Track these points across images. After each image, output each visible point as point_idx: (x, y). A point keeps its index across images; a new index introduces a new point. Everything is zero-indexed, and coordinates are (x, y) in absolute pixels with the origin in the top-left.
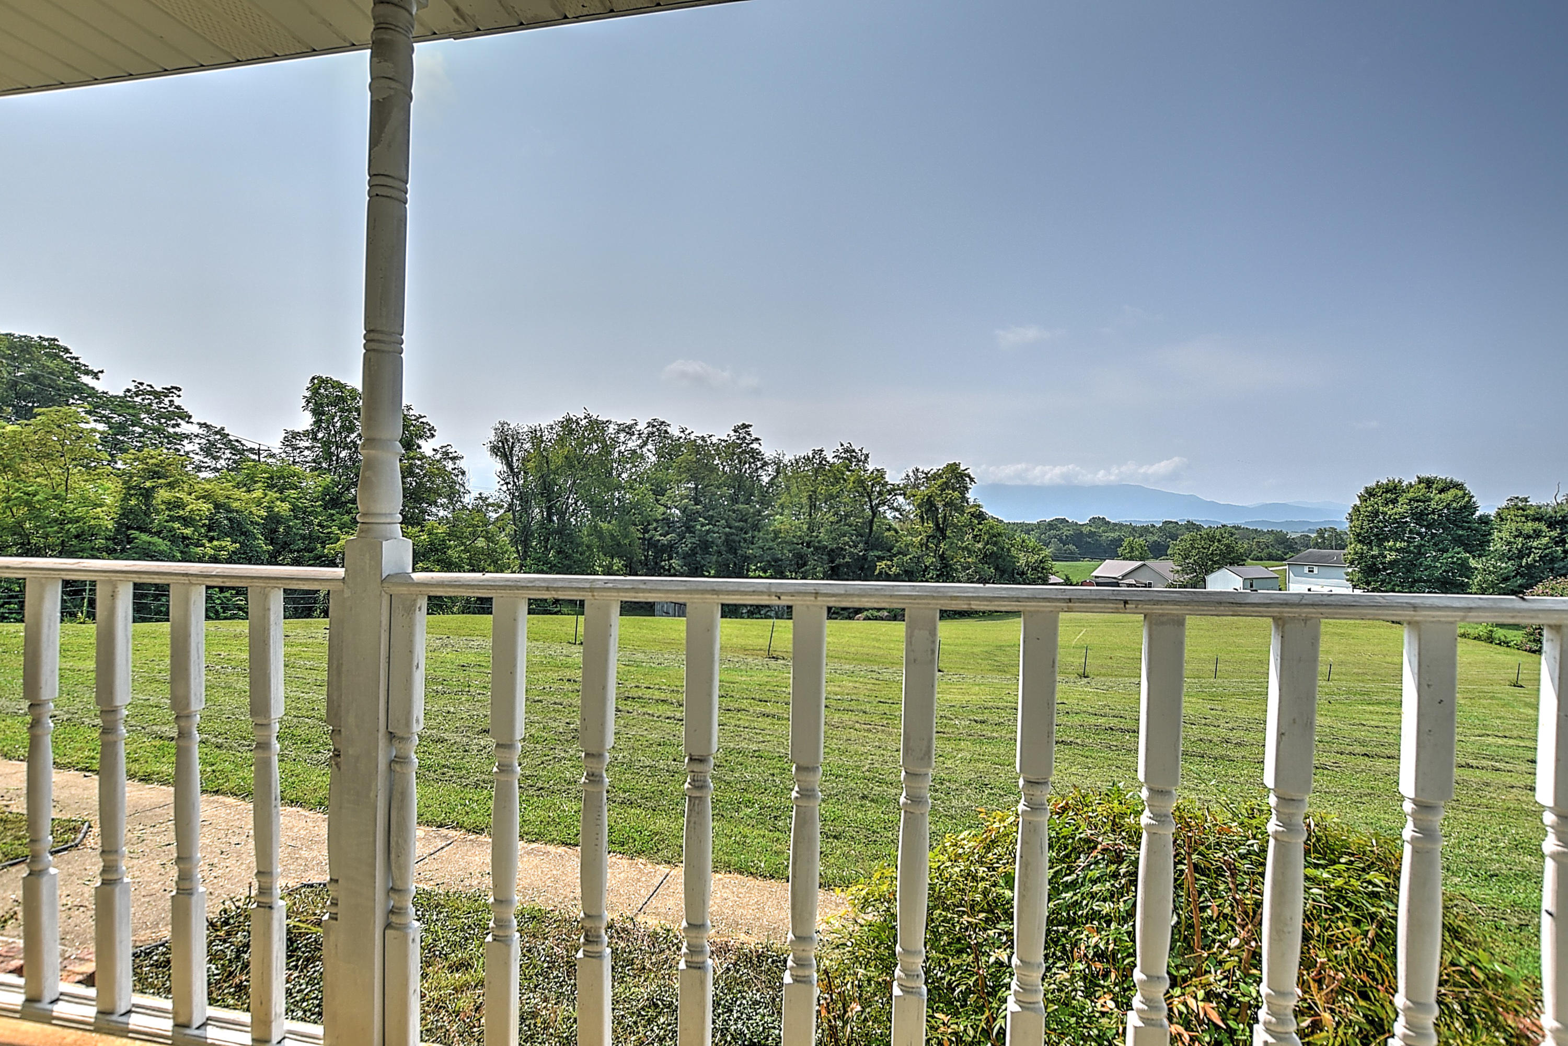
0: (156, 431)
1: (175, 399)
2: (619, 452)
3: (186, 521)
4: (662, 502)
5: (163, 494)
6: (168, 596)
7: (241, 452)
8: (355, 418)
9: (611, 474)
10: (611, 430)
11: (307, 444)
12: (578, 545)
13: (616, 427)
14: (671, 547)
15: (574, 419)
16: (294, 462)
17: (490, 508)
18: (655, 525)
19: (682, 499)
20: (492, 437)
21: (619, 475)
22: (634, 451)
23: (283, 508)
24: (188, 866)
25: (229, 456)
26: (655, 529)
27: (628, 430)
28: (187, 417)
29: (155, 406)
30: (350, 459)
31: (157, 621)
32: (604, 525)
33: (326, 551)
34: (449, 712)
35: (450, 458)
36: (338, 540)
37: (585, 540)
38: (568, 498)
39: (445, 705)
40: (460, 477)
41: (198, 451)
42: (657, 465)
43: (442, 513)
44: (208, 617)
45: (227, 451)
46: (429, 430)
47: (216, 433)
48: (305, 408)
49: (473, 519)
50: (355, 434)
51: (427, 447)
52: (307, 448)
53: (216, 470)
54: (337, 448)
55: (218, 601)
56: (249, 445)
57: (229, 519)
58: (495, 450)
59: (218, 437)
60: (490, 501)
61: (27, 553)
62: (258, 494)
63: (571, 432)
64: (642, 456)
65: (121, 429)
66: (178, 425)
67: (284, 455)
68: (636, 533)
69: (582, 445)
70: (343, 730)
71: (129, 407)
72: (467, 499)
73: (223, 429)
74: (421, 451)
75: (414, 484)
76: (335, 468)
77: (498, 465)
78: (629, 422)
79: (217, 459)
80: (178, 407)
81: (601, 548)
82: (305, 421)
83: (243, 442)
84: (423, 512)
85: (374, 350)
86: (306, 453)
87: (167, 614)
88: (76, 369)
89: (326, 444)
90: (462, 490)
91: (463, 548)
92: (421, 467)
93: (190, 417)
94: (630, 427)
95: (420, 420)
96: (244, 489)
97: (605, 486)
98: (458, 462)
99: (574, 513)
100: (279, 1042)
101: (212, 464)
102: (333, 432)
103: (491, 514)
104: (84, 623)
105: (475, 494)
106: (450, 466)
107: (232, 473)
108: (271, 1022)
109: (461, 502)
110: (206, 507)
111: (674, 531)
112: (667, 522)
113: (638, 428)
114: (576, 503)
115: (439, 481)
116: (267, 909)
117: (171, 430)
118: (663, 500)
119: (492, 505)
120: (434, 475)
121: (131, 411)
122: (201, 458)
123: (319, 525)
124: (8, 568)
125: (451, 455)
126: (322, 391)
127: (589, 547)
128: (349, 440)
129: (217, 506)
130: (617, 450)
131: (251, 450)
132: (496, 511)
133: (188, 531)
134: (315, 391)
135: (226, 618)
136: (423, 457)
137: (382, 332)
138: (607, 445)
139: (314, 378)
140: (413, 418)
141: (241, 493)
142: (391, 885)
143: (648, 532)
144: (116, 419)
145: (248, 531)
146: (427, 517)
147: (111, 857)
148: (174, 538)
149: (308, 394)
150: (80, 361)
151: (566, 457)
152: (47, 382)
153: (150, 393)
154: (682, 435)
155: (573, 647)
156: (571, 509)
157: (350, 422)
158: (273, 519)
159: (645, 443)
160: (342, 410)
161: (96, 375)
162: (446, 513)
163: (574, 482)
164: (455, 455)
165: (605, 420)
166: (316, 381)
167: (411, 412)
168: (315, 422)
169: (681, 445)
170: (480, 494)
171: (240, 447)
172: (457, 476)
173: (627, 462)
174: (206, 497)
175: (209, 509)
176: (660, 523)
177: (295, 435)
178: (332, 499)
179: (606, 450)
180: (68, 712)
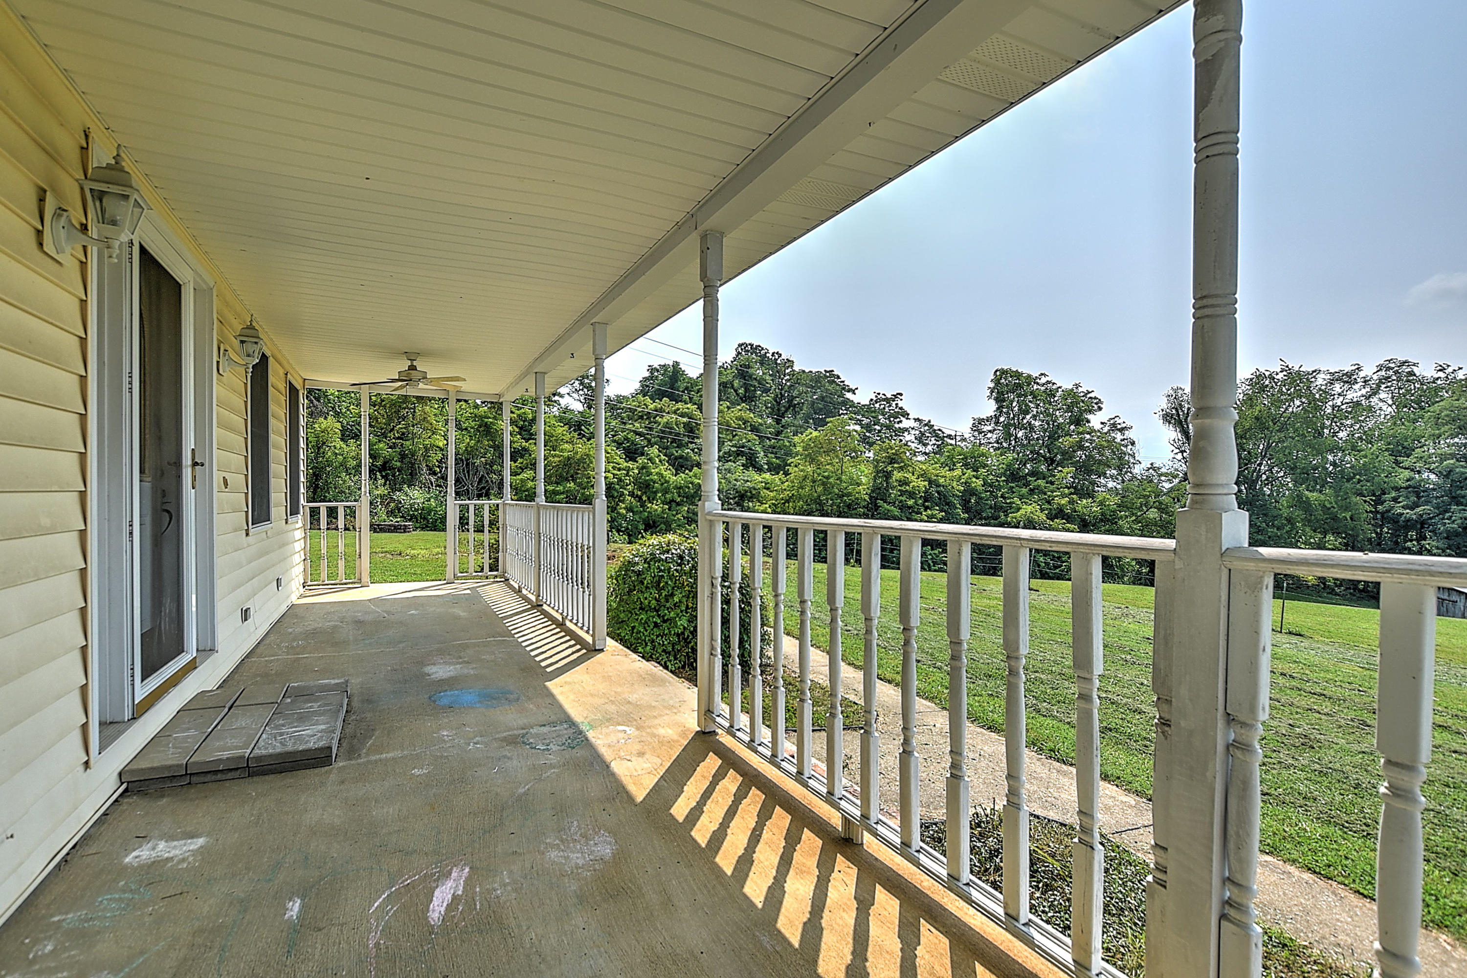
0: (888, 427)
1: (899, 402)
2: (1333, 407)
3: (911, 495)
4: (1406, 464)
5: (897, 475)
6: (899, 550)
7: (942, 439)
8: (1030, 401)
9: (1321, 434)
10: (1320, 381)
11: (990, 428)
12: (1275, 517)
13: (1328, 377)
14: (1423, 524)
15: (1267, 374)
16: (980, 444)
17: (1163, 478)
18: (1393, 494)
19: (1441, 461)
20: (1164, 404)
21: (1335, 434)
22: (1358, 404)
23: (978, 483)
24: (1016, 784)
25: (934, 442)
26: (1395, 500)
27: (1348, 378)
28: (906, 415)
29: (887, 410)
30: (1026, 438)
31: (893, 569)
32: (1313, 496)
33: (1009, 519)
34: (1142, 684)
35: (1119, 430)
36: (1019, 509)
37: (1285, 512)
38: (1260, 465)
39: (1137, 676)
40: (1130, 447)
41: (914, 440)
42: (1395, 419)
43: (1111, 484)
44: (923, 569)
45: (933, 439)
46: (1096, 404)
47: (926, 425)
48: (989, 397)
49: (1144, 490)
50: (1030, 415)
51: (1095, 421)
52: (990, 431)
53: (925, 453)
54: (1015, 429)
55: (930, 557)
56: (947, 432)
57: (938, 492)
58: (1167, 418)
59: (927, 428)
60: (1163, 470)
61: (822, 515)
62: (958, 472)
63: (1263, 388)
64: (1370, 408)
65: (868, 428)
66: (901, 422)
67: (972, 439)
68: (1363, 506)
69: (1277, 402)
70: (1173, 700)
71: (872, 412)
72: (1137, 470)
73: (929, 421)
74: (1091, 425)
75: (1084, 457)
76: (1014, 447)
77: (1171, 433)
78: (1348, 368)
79: (925, 445)
80: (901, 408)
81: (1307, 522)
82: (989, 408)
83: (944, 430)
84: (1093, 483)
85: (1207, 316)
86: (989, 435)
87: (898, 564)
88: (844, 389)
89: (1007, 426)
90: (1132, 461)
91: (1134, 518)
92: (1091, 441)
93: (908, 414)
94: (1349, 375)
95: (1088, 396)
96: (947, 468)
97: (1313, 448)
98: (1126, 432)
99: (1270, 481)
100: (1097, 975)
101: (922, 448)
102: (1012, 416)
103: (1164, 484)
104: (853, 566)
105: (1146, 464)
106: (1119, 437)
107: (938, 456)
108: (1091, 953)
109: (1131, 473)
110: (923, 484)
111: (1427, 503)
112: (1417, 491)
113: (1362, 374)
114: (1270, 470)
115: (1107, 453)
116: (1089, 848)
117: (897, 426)
118: (1407, 462)
119: (1166, 475)
120: (1103, 447)
121: (873, 414)
122: (916, 445)
123: (1002, 496)
124: (892, 528)
125: (1119, 427)
126: (1003, 381)
127: (1289, 520)
128: (1025, 421)
129: (930, 482)
130: (1331, 403)
131: (949, 436)
132: (1170, 481)
133: (911, 502)
134: (997, 381)
135: (935, 571)
136: (1091, 431)
137: (1216, 296)
138: (1315, 399)
139: (996, 371)
140: (1082, 394)
141: (945, 472)
142: (1227, 874)
143: (1382, 504)
144: (866, 421)
145: (951, 502)
146: (1096, 489)
147: (958, 758)
148: (903, 507)
149: (992, 385)
150: (846, 383)
151: (1257, 418)
152: (829, 400)
153: (884, 400)
154: (1441, 374)
155: (1279, 635)
156: (1264, 477)
157: (1027, 405)
158: (969, 491)
159: (1375, 392)
160: (1019, 396)
161: (853, 392)
162: (1115, 484)
163: (1269, 446)
164: (1124, 425)
165: (1310, 370)
166: (998, 373)
167: (1080, 389)
168: (998, 409)
169: (1437, 389)
170: (1152, 464)
171: (941, 435)
172: (1126, 446)
173: (1346, 418)
174: (923, 475)
175: (925, 486)
176: (1403, 492)
177: (981, 421)
178: (1012, 474)
179: (1314, 405)
180: (856, 629)
